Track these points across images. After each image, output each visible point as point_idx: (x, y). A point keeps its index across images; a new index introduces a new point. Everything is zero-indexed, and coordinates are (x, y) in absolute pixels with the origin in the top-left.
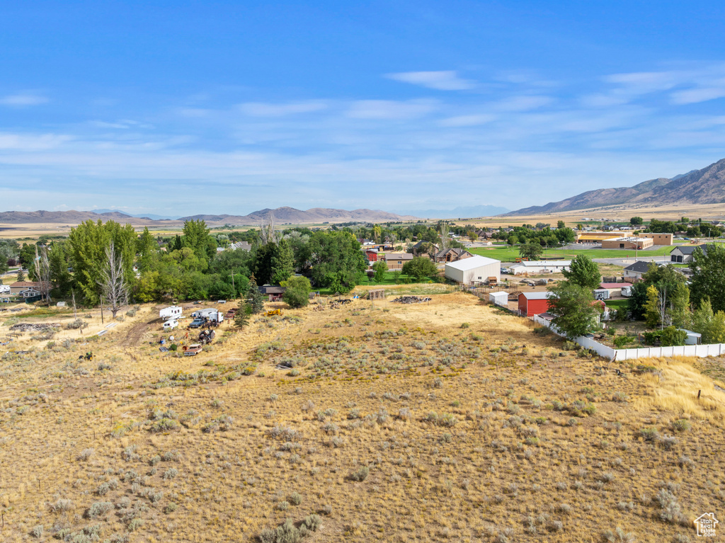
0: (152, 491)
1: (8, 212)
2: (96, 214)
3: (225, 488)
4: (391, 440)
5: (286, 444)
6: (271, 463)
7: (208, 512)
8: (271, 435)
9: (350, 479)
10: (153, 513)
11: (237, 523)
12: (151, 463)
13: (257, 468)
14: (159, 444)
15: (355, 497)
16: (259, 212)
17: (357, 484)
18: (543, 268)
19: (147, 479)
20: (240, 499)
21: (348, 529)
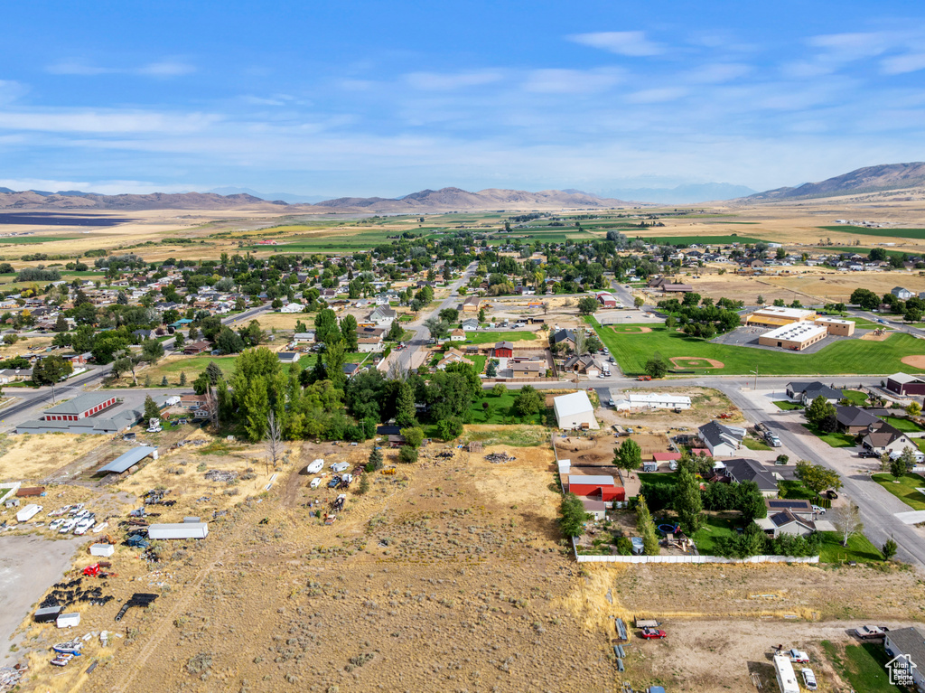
0: (312, 634)
1: (121, 195)
2: (221, 197)
3: (341, 635)
4: (418, 614)
5: (371, 612)
6: (362, 623)
7: (334, 647)
8: (364, 604)
9: (392, 635)
10: (313, 644)
11: (344, 652)
12: (310, 617)
13: (356, 625)
14: (314, 605)
15: (392, 645)
16: (418, 194)
17: (395, 638)
18: (645, 404)
19: (309, 627)
20: (347, 642)
21: (384, 659)
